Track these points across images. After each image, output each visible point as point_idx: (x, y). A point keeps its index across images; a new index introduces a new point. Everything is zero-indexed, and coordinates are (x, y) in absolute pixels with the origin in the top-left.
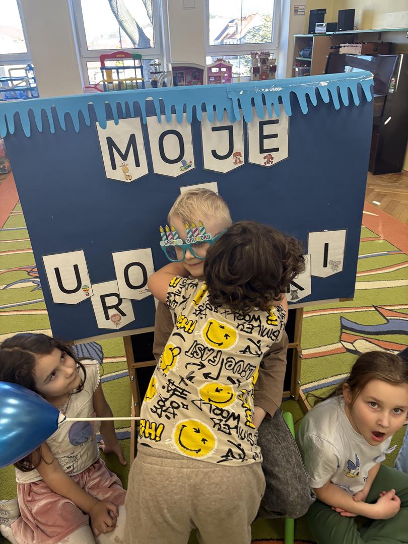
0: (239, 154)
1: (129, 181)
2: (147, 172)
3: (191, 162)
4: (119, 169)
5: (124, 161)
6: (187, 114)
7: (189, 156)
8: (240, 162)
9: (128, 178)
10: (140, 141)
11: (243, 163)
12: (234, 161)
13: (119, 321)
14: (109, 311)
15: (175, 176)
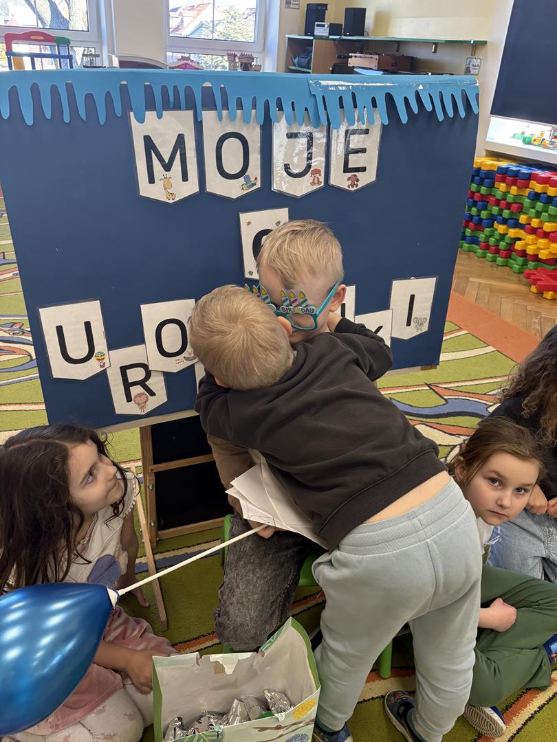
0: (319, 172)
1: (171, 201)
2: (197, 190)
3: (256, 179)
4: (159, 183)
5: (167, 173)
6: (256, 112)
7: (255, 170)
8: (319, 182)
9: (170, 197)
10: (190, 144)
11: (322, 184)
12: (311, 181)
13: (145, 402)
14: (132, 388)
15: (234, 197)
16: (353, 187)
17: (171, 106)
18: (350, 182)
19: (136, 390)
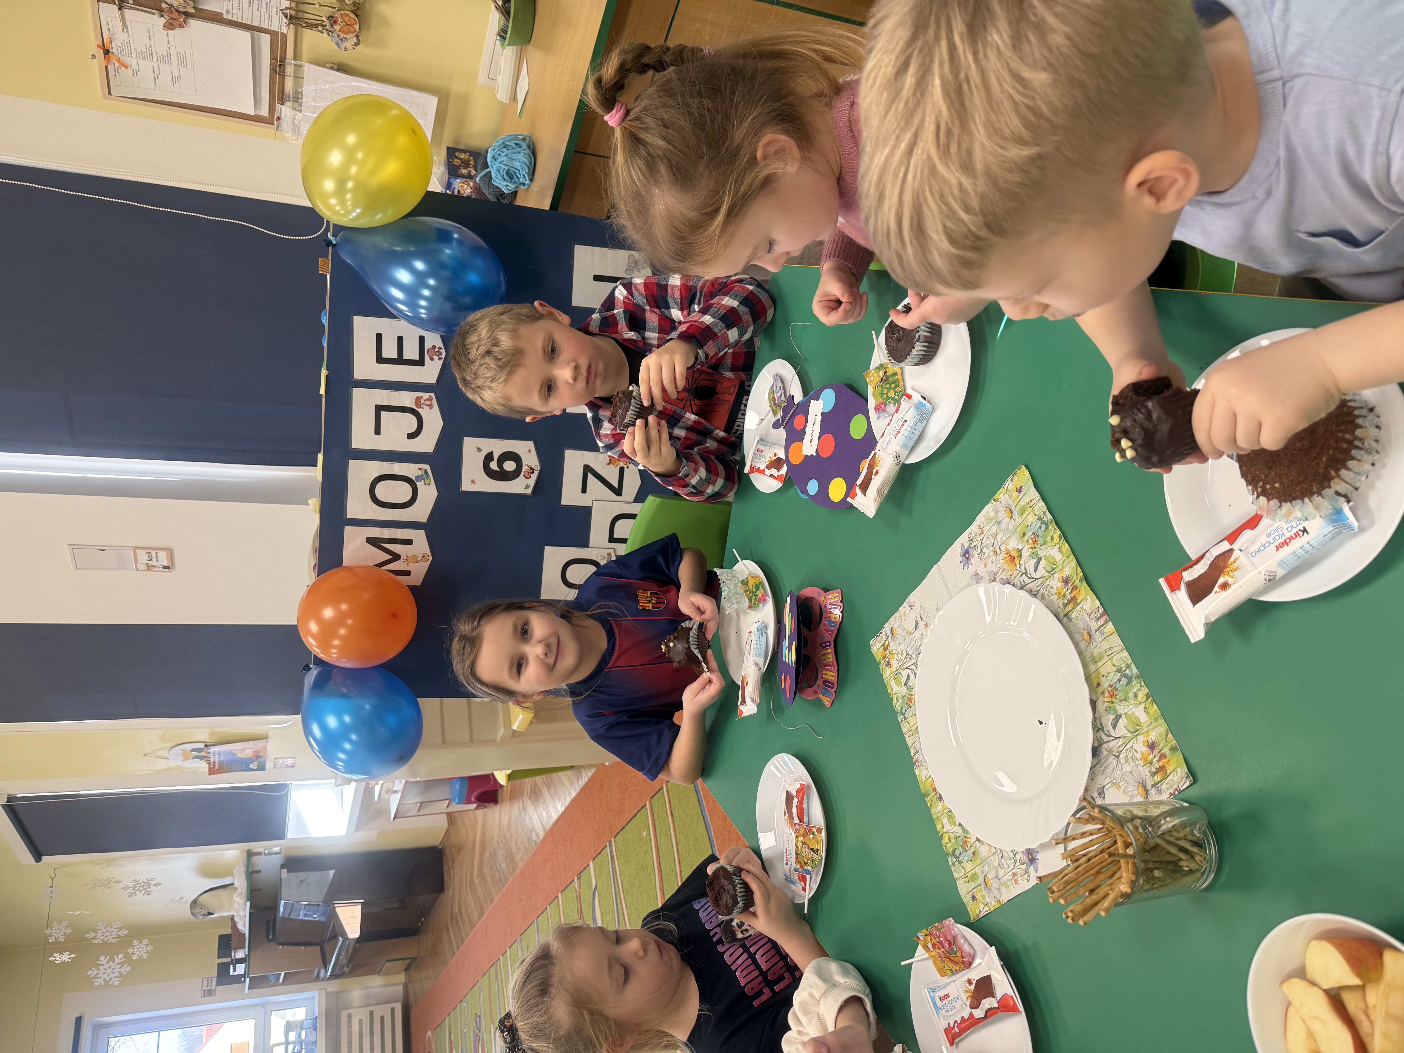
0: (418, 399)
1: (430, 558)
2: (422, 533)
3: (420, 469)
4: (411, 567)
5: (402, 558)
7: (411, 470)
8: (430, 399)
9: (426, 558)
10: (376, 532)
11: (433, 395)
12: (428, 408)
15: (435, 494)
16: (441, 354)
18: (436, 358)
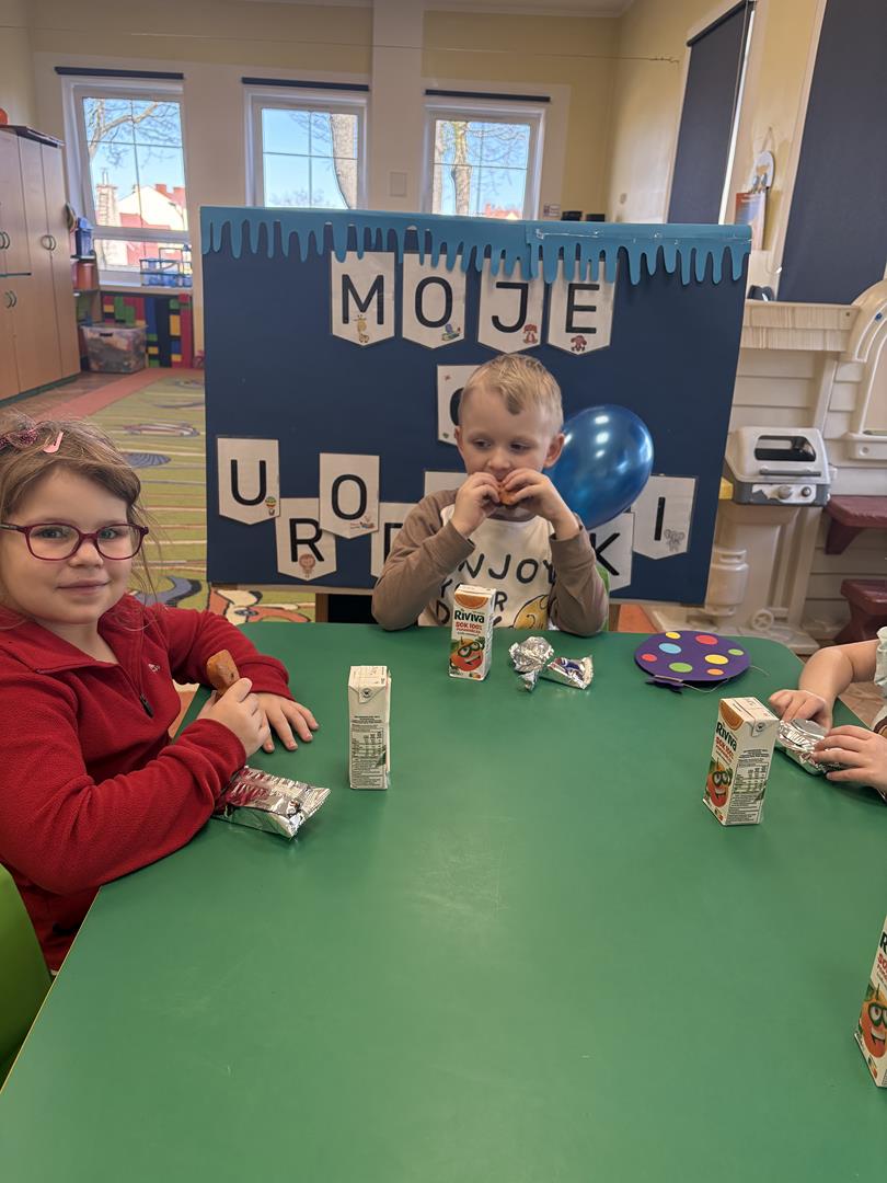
0: (534, 328)
1: (364, 344)
2: (392, 334)
3: (459, 329)
4: (353, 323)
5: (362, 314)
6: (462, 257)
7: (458, 321)
8: (534, 341)
9: (363, 339)
10: (389, 286)
11: (539, 344)
12: (524, 338)
13: (312, 566)
14: (299, 546)
15: (433, 346)
16: (578, 350)
17: (373, 247)
18: (575, 344)
19: (303, 550)
